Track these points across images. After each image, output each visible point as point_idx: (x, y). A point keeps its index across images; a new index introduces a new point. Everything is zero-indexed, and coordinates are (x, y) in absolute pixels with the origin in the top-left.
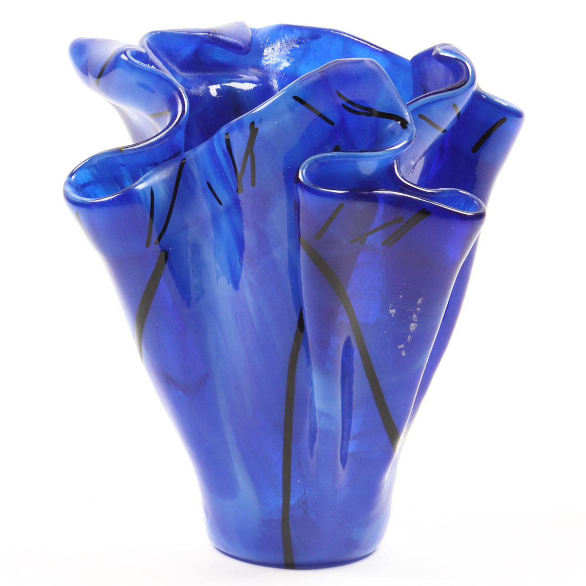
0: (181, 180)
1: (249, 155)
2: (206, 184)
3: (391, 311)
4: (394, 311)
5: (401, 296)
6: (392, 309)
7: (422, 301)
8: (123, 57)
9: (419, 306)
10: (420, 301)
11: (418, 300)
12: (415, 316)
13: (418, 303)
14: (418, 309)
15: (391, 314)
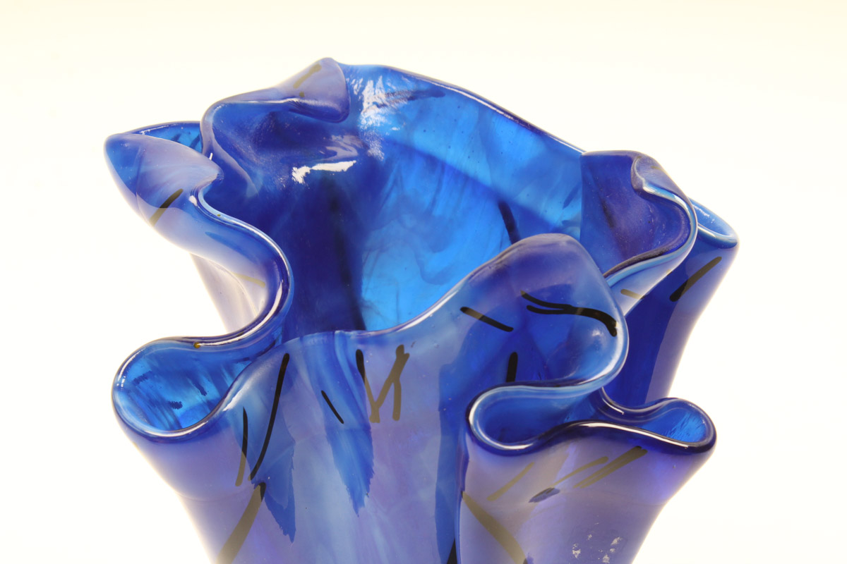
0: (283, 385)
1: (393, 384)
2: (321, 394)
3: (574, 552)
4: (578, 552)
5: (590, 536)
6: (576, 550)
7: (619, 541)
8: (193, 199)
9: (613, 547)
10: (615, 541)
11: (613, 540)
12: (606, 557)
13: (613, 544)
14: (612, 550)
15: (574, 556)
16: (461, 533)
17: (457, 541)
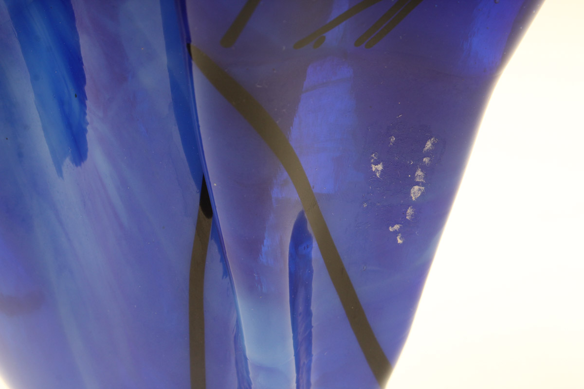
3: (374, 168)
4: (380, 167)
5: (393, 139)
6: (376, 164)
7: (433, 144)
9: (427, 154)
10: (429, 145)
11: (425, 144)
12: (419, 173)
13: (426, 148)
14: (426, 160)
15: (374, 173)
16: (200, 123)
17: (207, 180)
